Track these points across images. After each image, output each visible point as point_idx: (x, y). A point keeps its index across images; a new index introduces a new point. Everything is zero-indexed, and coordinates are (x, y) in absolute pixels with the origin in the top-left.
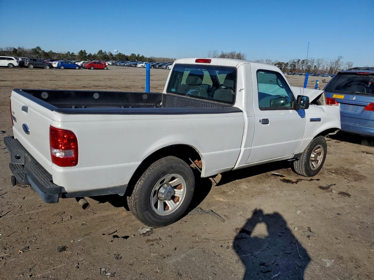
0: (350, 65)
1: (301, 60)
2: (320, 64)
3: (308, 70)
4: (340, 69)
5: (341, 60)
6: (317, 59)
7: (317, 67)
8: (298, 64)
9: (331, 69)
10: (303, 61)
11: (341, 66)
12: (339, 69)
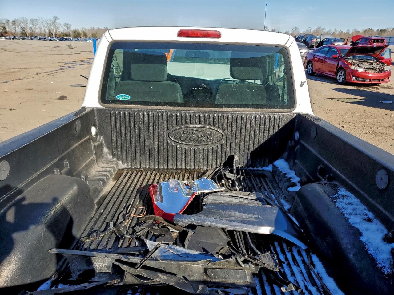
0: (68, 27)
1: (11, 20)
2: (36, 25)
3: (24, 33)
4: (60, 32)
5: (57, 21)
6: (30, 20)
7: (33, 29)
8: (8, 26)
9: (49, 31)
10: (14, 21)
11: (60, 28)
12: (58, 32)
